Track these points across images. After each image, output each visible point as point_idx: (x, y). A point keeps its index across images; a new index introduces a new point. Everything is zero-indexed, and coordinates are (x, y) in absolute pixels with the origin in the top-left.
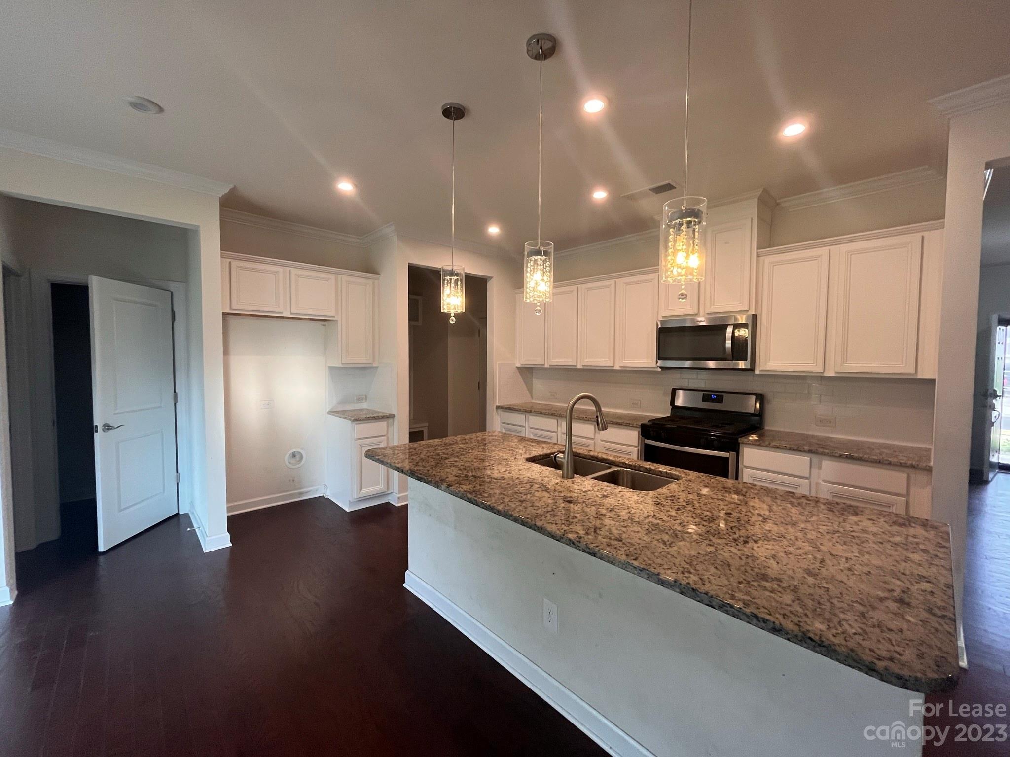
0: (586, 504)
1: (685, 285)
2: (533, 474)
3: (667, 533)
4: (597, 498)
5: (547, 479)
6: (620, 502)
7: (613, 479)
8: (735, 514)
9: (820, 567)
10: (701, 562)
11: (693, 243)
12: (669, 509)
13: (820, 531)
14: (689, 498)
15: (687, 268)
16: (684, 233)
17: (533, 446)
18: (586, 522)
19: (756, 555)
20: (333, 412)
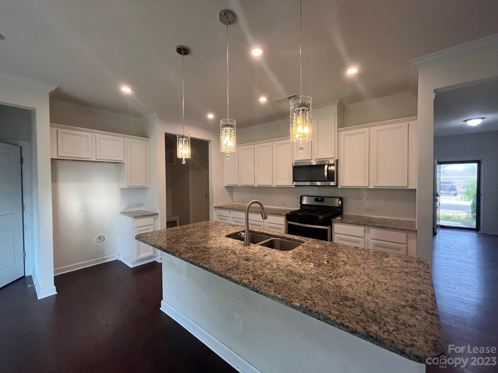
0: (255, 261)
1: (302, 143)
2: (229, 244)
3: (297, 275)
4: (261, 257)
5: (236, 247)
6: (273, 258)
7: (271, 245)
8: (331, 261)
9: (373, 289)
10: (314, 292)
11: (306, 121)
12: (298, 261)
13: (372, 268)
14: (308, 254)
15: (303, 134)
16: (301, 115)
17: (230, 228)
18: (254, 272)
19: (342, 285)
20: (123, 213)
